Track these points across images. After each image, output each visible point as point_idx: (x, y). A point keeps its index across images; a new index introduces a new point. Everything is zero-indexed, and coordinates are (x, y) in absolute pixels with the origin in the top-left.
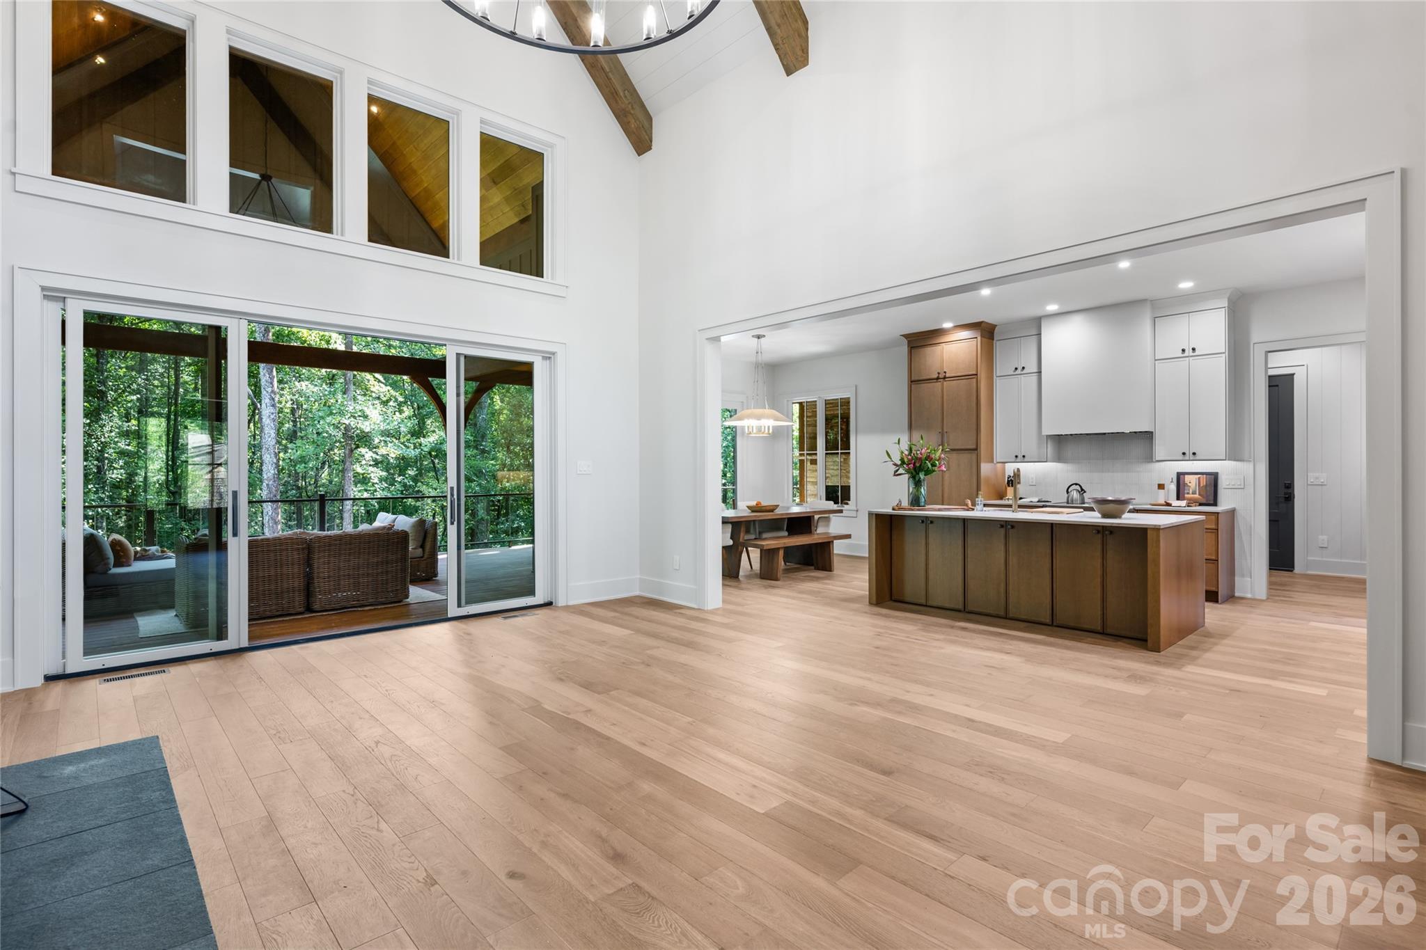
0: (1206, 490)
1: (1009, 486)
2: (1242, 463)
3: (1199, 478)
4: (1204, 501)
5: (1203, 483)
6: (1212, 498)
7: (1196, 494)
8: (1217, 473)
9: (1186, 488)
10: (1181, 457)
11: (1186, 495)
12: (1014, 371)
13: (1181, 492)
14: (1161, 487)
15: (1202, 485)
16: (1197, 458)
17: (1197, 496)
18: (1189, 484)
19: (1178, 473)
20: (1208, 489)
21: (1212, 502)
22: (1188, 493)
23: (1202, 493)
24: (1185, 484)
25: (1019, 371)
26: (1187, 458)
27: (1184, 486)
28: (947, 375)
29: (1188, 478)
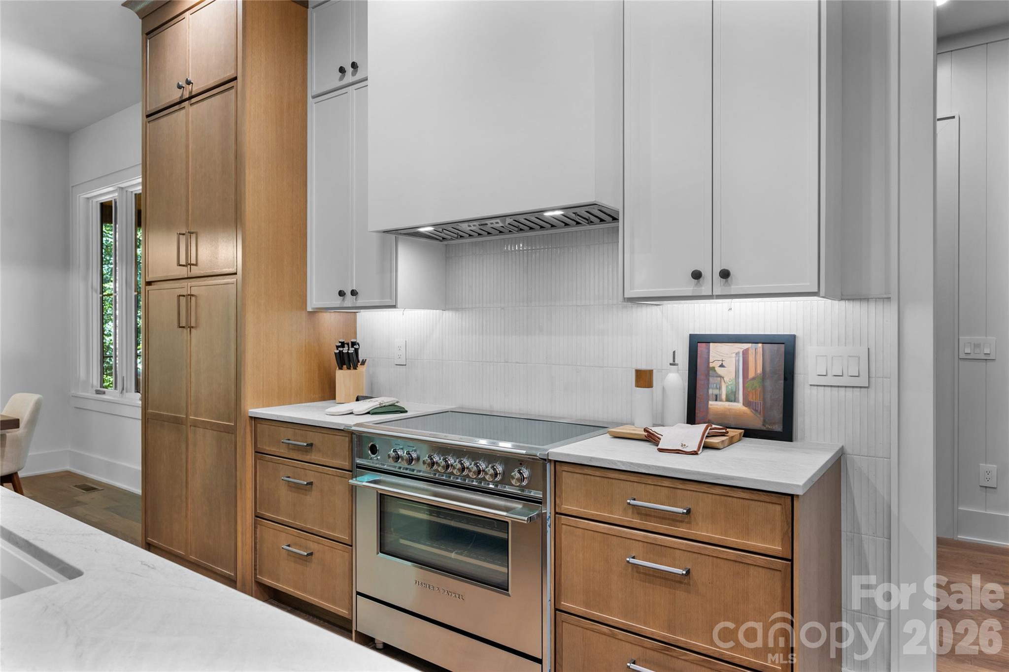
0: (764, 387)
1: (341, 368)
2: (864, 305)
3: (745, 353)
4: (757, 423)
5: (756, 368)
6: (777, 414)
7: (735, 400)
8: (794, 336)
9: (711, 379)
10: (689, 287)
11: (713, 404)
12: (341, 79)
13: (700, 393)
14: (644, 378)
15: (751, 375)
16: (734, 289)
17: (739, 406)
18: (720, 371)
19: (691, 335)
20: (768, 383)
21: (778, 428)
22: (717, 398)
23: (751, 398)
24: (710, 370)
25: (349, 78)
26: (706, 290)
27: (708, 375)
28: (196, 89)
29: (717, 353)
